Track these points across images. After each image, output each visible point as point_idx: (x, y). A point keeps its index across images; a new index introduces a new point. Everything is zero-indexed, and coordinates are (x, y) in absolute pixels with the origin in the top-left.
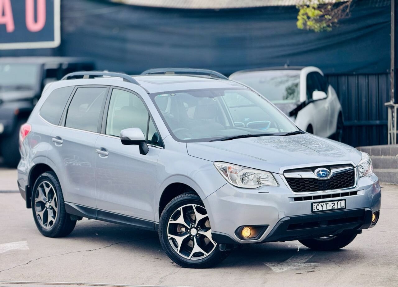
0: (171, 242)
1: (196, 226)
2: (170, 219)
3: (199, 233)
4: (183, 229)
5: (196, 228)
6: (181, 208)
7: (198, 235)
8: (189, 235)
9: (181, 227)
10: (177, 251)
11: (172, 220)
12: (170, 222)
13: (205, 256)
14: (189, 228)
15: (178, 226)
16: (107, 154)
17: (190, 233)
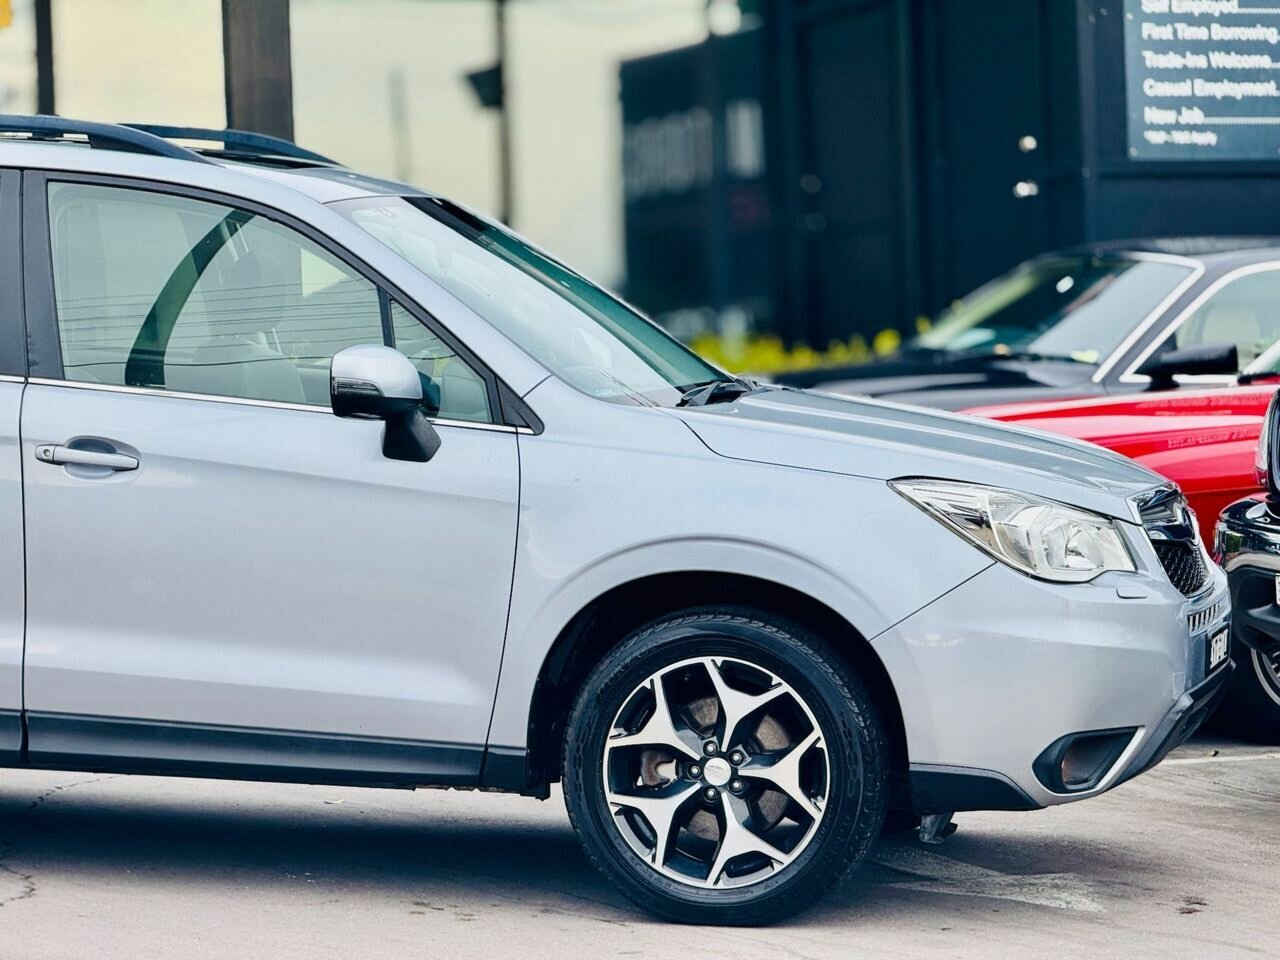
0: (621, 823)
1: (724, 749)
2: (613, 732)
3: (741, 772)
4: (668, 772)
5: (728, 757)
6: (657, 677)
7: (736, 785)
8: (697, 786)
9: (659, 760)
10: (653, 861)
11: (619, 735)
12: (610, 744)
13: (778, 868)
14: (696, 758)
15: (644, 760)
16: (132, 462)
17: (703, 780)
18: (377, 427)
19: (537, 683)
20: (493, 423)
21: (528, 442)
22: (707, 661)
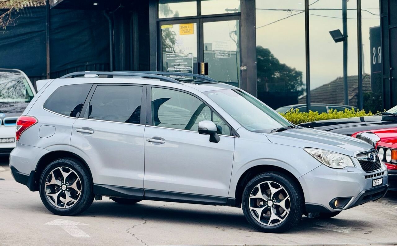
0: (252, 213)
1: (271, 199)
2: (251, 195)
3: (274, 204)
4: (262, 203)
5: (272, 200)
6: (259, 185)
7: (274, 206)
8: (266, 206)
9: (260, 201)
10: (258, 220)
11: (252, 196)
12: (250, 197)
13: (281, 222)
14: (266, 200)
15: (257, 201)
16: (164, 142)
17: (267, 205)
18: (208, 136)
19: (237, 186)
20: (231, 135)
21: (236, 139)
22: (268, 182)
